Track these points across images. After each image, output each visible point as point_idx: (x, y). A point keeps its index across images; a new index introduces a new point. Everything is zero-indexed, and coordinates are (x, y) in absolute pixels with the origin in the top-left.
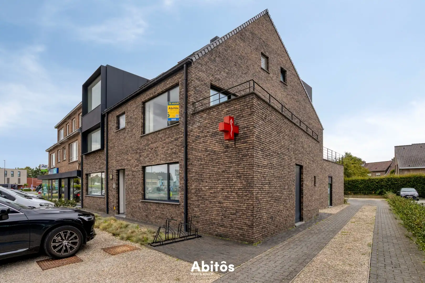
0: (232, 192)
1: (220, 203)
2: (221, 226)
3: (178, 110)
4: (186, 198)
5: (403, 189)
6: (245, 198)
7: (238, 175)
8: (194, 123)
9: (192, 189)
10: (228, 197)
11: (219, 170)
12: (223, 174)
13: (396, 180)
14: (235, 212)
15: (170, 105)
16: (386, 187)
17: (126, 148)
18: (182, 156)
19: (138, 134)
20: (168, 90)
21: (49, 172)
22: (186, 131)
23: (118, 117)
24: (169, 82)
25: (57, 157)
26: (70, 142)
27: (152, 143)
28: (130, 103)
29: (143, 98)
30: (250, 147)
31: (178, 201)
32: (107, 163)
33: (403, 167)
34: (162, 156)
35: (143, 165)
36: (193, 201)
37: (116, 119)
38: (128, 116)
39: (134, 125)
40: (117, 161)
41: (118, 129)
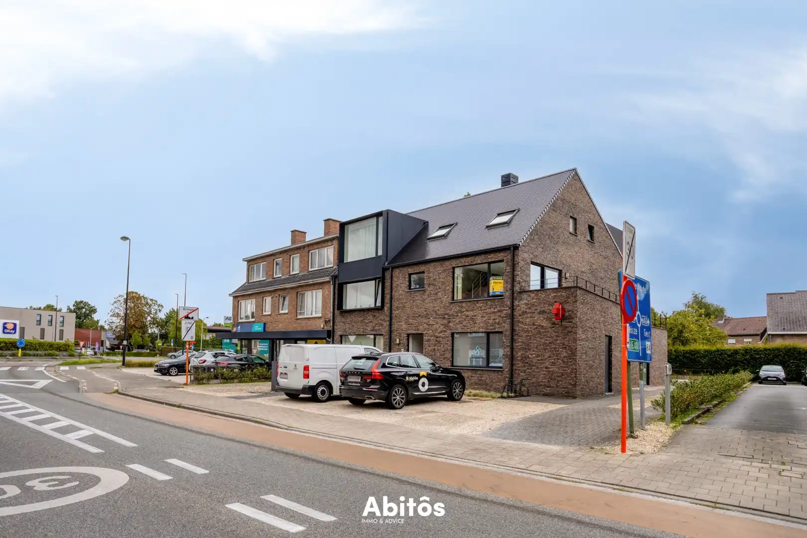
0: (558, 359)
1: (546, 368)
2: (548, 387)
3: (502, 285)
4: (512, 365)
5: (765, 367)
6: (570, 364)
7: (564, 346)
8: (521, 300)
9: (518, 357)
10: (555, 363)
11: (546, 342)
12: (550, 345)
13: (757, 351)
14: (560, 375)
15: (496, 279)
16: (743, 363)
17: (425, 311)
18: (507, 326)
19: (446, 299)
20: (489, 263)
21: (239, 327)
22: (513, 306)
23: (410, 275)
24: (492, 257)
25: (260, 307)
26: (300, 290)
27: (467, 311)
28: (432, 264)
29: (454, 263)
30: (575, 326)
31: (501, 368)
32: (390, 325)
33: (775, 331)
34: (482, 325)
35: (453, 331)
36: (519, 367)
37: (407, 276)
38: (430, 278)
39: (440, 288)
40: (408, 324)
41: (410, 288)
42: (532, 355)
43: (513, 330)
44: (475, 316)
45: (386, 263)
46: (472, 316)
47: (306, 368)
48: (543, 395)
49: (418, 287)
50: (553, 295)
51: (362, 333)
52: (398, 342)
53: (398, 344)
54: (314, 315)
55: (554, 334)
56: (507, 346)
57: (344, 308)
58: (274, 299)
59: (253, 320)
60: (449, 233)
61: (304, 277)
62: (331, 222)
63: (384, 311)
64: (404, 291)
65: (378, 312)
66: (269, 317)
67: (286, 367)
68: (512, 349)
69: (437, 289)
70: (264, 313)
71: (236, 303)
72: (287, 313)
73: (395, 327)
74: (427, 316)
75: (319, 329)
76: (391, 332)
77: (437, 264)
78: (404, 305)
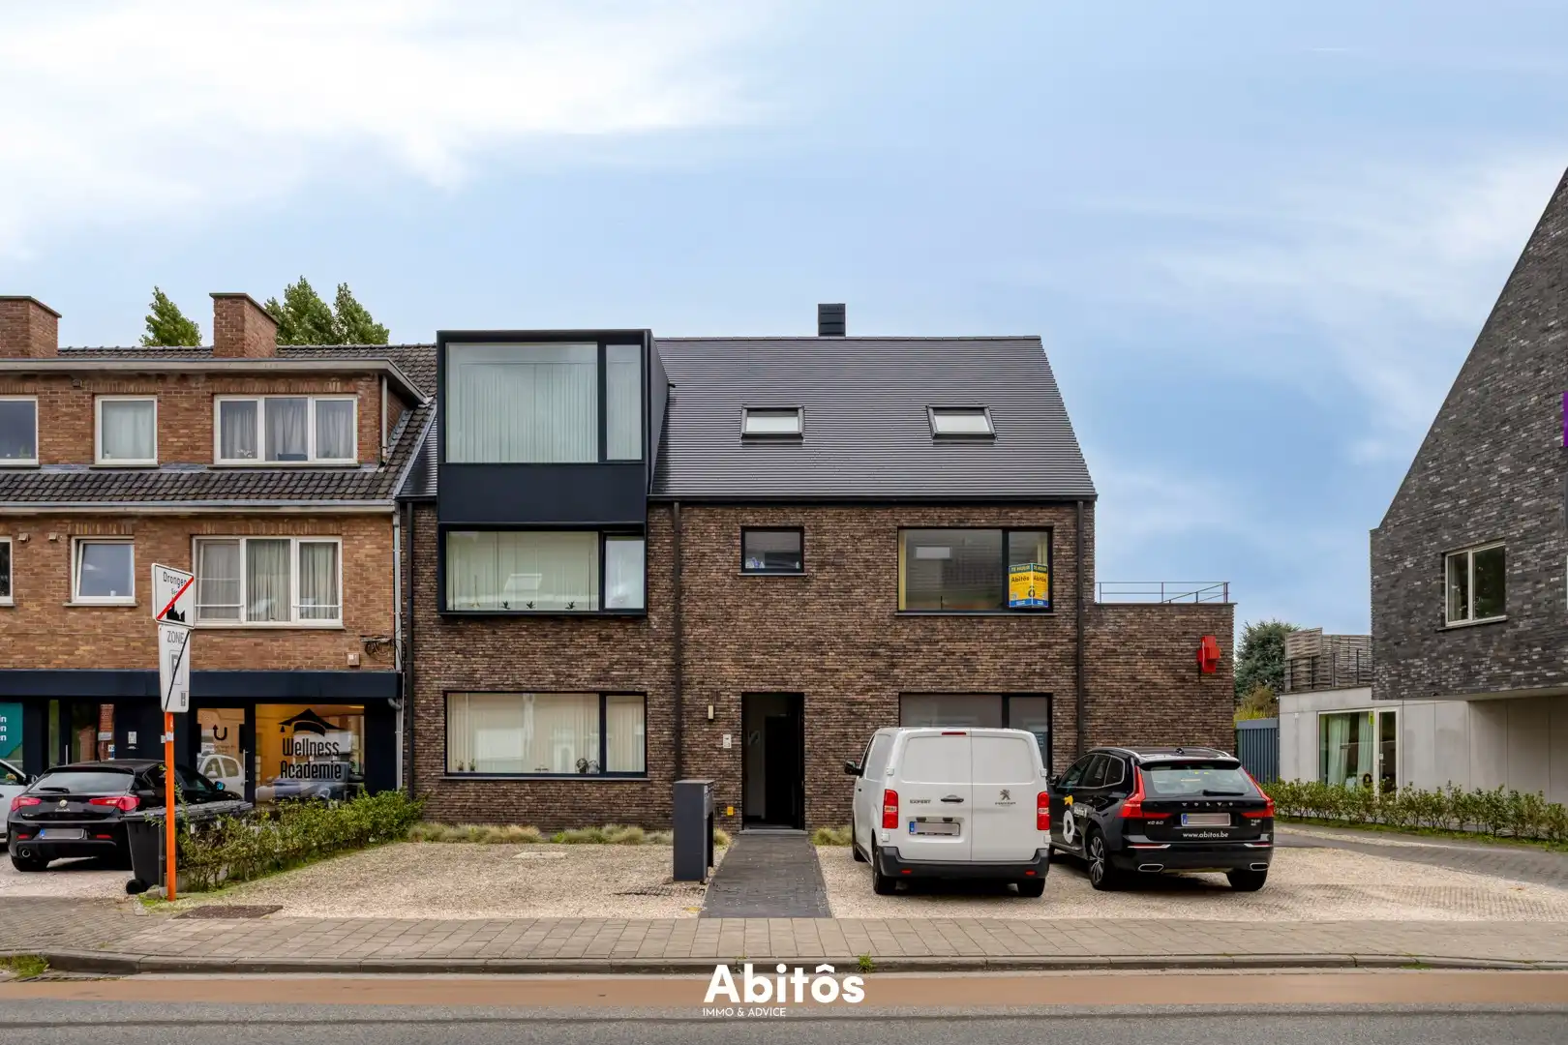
7: (1206, 728)
8: (1101, 623)
15: (1036, 571)
17: (811, 633)
18: (1063, 682)
19: (881, 606)
20: (1007, 530)
22: (1080, 636)
23: (745, 531)
24: (1018, 516)
26: (209, 527)
27: (949, 640)
28: (831, 512)
29: (904, 515)
30: (1229, 687)
32: (677, 667)
34: (992, 676)
35: (905, 689)
37: (738, 534)
38: (821, 546)
39: (858, 576)
40: (747, 666)
41: (744, 568)
43: (1080, 691)
44: (974, 653)
45: (651, 487)
46: (965, 654)
50: (1179, 617)
52: (709, 715)
54: (298, 622)
55: (1182, 703)
56: (1065, 726)
57: (449, 605)
58: (34, 547)
63: (649, 627)
64: (726, 573)
66: (4, 617)
68: (1079, 731)
69: (848, 578)
72: (132, 608)
73: (692, 674)
74: (816, 647)
75: (333, 669)
76: (679, 685)
77: (846, 511)
78: (729, 613)
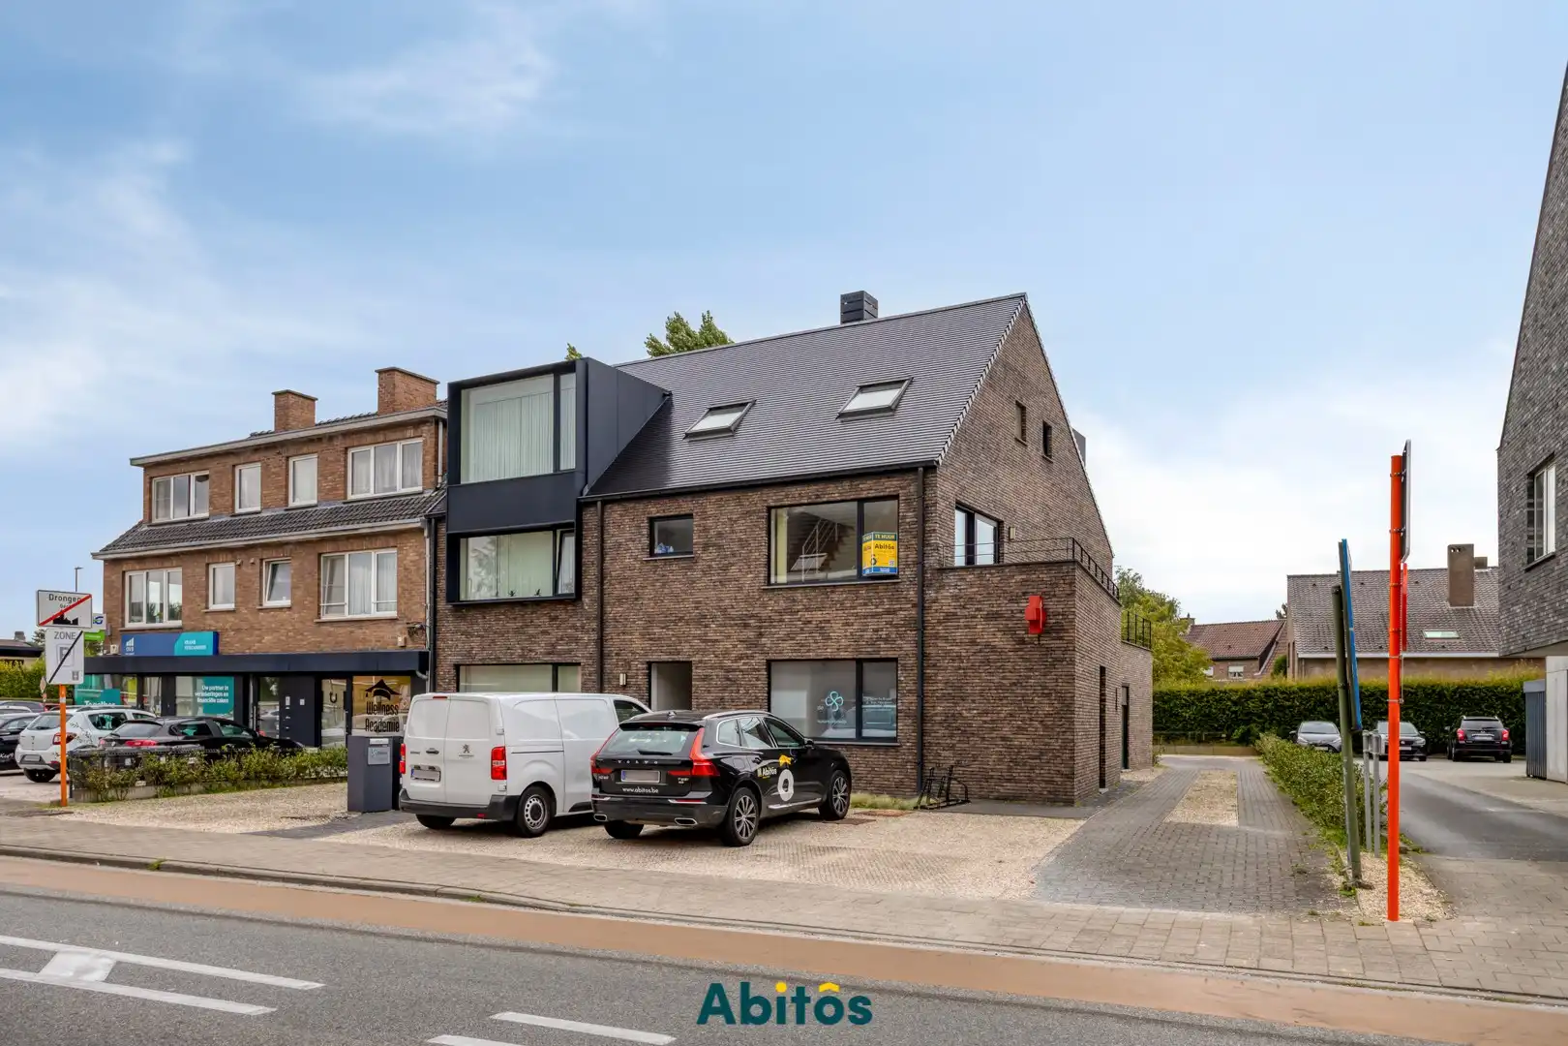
0: (1031, 720)
1: (1003, 739)
2: (1009, 781)
3: (894, 552)
4: (922, 733)
5: (1305, 725)
6: (1058, 730)
7: (1046, 691)
8: (942, 587)
9: (936, 715)
10: (1026, 729)
11: (1004, 681)
12: (1014, 688)
13: (1288, 693)
14: (1037, 754)
15: (878, 539)
16: (1260, 717)
17: (697, 608)
18: (907, 647)
19: (751, 581)
20: (861, 501)
21: (131, 643)
22: (923, 600)
23: (652, 521)
24: (867, 488)
25: (197, 591)
26: (328, 547)
27: (807, 609)
28: (714, 498)
29: (772, 497)
30: (1070, 648)
31: (894, 739)
32: (601, 641)
33: (1311, 652)
34: (844, 642)
35: (771, 656)
36: (937, 738)
37: (646, 524)
38: (706, 530)
39: (734, 555)
40: (651, 639)
41: (652, 553)
42: (968, 711)
43: (923, 657)
44: (828, 621)
45: (586, 490)
46: (821, 622)
47: (499, 754)
48: (997, 799)
49: (671, 550)
50: (1019, 578)
51: (520, 660)
52: (622, 682)
53: (624, 686)
54: (375, 614)
55: (1022, 665)
56: (909, 691)
57: (462, 597)
58: (244, 568)
59: (178, 623)
60: (738, 424)
61: (334, 518)
62: (398, 377)
63: (582, 608)
64: (636, 559)
65: (565, 609)
66: (230, 618)
67: (436, 752)
68: (922, 697)
69: (725, 557)
70: (212, 607)
71: (116, 577)
72: (289, 608)
73: (611, 647)
74: (701, 620)
75: (390, 649)
76: (602, 656)
77: (725, 497)
78: (637, 593)
